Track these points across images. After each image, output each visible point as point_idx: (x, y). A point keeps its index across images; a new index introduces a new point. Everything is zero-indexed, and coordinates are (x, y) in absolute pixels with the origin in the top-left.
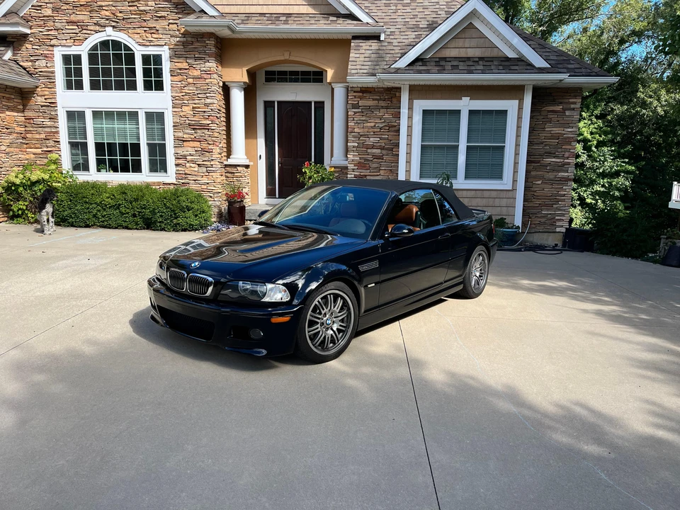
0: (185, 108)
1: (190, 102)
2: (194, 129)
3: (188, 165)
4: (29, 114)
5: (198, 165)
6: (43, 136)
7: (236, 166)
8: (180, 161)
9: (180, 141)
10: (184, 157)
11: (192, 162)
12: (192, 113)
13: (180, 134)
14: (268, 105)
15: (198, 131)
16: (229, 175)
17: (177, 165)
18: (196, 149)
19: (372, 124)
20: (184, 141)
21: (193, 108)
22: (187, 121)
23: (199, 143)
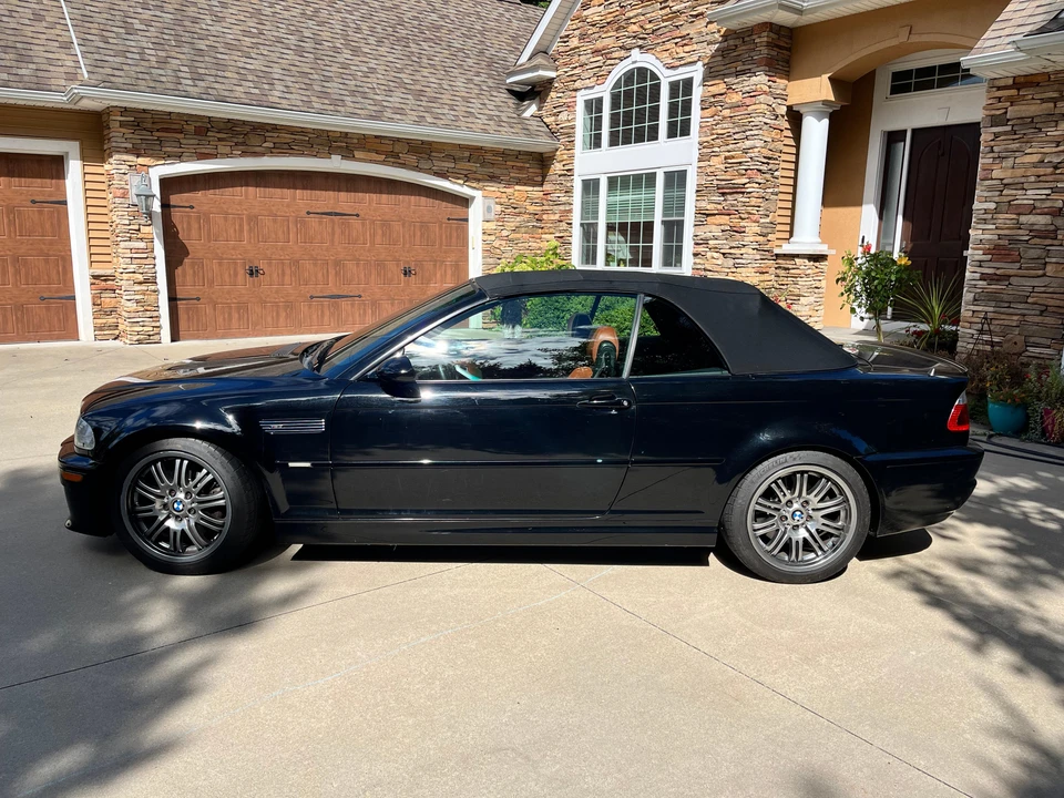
0: (714, 161)
1: (723, 149)
2: (723, 194)
3: (709, 255)
4: (547, 187)
5: (724, 254)
6: (557, 217)
7: (793, 256)
8: (700, 249)
9: (703, 215)
10: (705, 242)
11: (716, 249)
12: (722, 167)
13: (703, 204)
14: (893, 138)
15: (729, 197)
16: (782, 273)
17: (695, 255)
18: (723, 227)
19: (1035, 158)
20: (708, 215)
21: (726, 158)
22: (715, 182)
23: (728, 217)
